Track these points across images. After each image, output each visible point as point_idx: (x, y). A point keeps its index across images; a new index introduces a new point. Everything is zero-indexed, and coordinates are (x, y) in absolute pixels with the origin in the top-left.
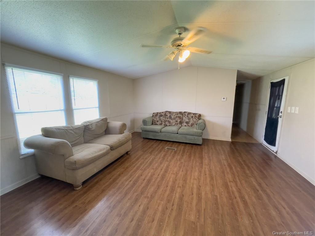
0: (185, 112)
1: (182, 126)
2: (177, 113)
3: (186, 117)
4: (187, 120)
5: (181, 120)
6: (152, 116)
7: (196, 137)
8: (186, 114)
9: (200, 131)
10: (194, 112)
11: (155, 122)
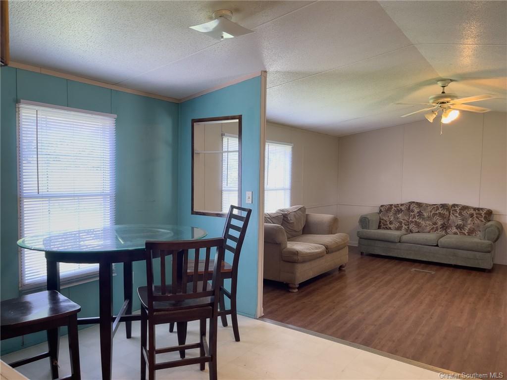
0: (454, 205)
1: (447, 233)
2: (436, 207)
3: (457, 215)
4: (460, 222)
5: (445, 220)
6: (378, 212)
7: (478, 254)
8: (458, 209)
9: (487, 242)
10: (476, 206)
11: (384, 225)
